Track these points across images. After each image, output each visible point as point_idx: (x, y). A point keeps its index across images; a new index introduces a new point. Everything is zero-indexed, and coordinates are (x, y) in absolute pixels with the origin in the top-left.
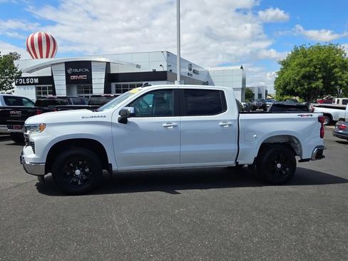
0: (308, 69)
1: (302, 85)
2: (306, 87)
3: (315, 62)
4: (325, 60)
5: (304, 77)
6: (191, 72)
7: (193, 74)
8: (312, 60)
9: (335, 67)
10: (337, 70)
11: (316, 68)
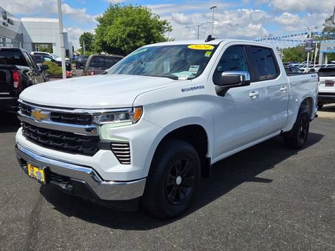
0: (132, 28)
1: (128, 44)
2: (132, 45)
3: (137, 22)
4: (144, 20)
5: (129, 35)
6: (6, 21)
7: (9, 24)
8: (133, 20)
9: (152, 28)
10: (154, 31)
11: (138, 27)
